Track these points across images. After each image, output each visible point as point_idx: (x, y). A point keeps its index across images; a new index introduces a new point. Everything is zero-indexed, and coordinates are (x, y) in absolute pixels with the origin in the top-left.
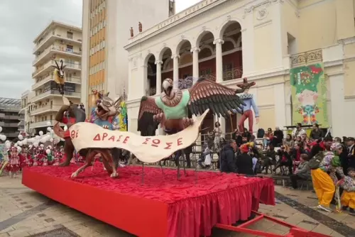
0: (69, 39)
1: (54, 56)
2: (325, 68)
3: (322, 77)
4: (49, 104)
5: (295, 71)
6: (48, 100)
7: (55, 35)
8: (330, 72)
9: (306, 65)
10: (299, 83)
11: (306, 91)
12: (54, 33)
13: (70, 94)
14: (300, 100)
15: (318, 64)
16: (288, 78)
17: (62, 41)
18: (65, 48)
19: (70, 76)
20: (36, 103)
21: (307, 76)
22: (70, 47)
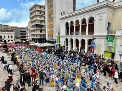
0: (40, 10)
1: (36, 16)
2: (116, 36)
3: (115, 39)
4: (35, 31)
5: (108, 36)
6: (35, 30)
7: (36, 9)
8: (117, 38)
9: (111, 35)
10: (109, 39)
11: (110, 42)
12: (35, 8)
13: (41, 28)
14: (108, 44)
15: (114, 35)
16: (106, 37)
17: (38, 11)
18: (39, 13)
19: (41, 23)
20: (31, 30)
21: (111, 38)
22: (41, 12)
